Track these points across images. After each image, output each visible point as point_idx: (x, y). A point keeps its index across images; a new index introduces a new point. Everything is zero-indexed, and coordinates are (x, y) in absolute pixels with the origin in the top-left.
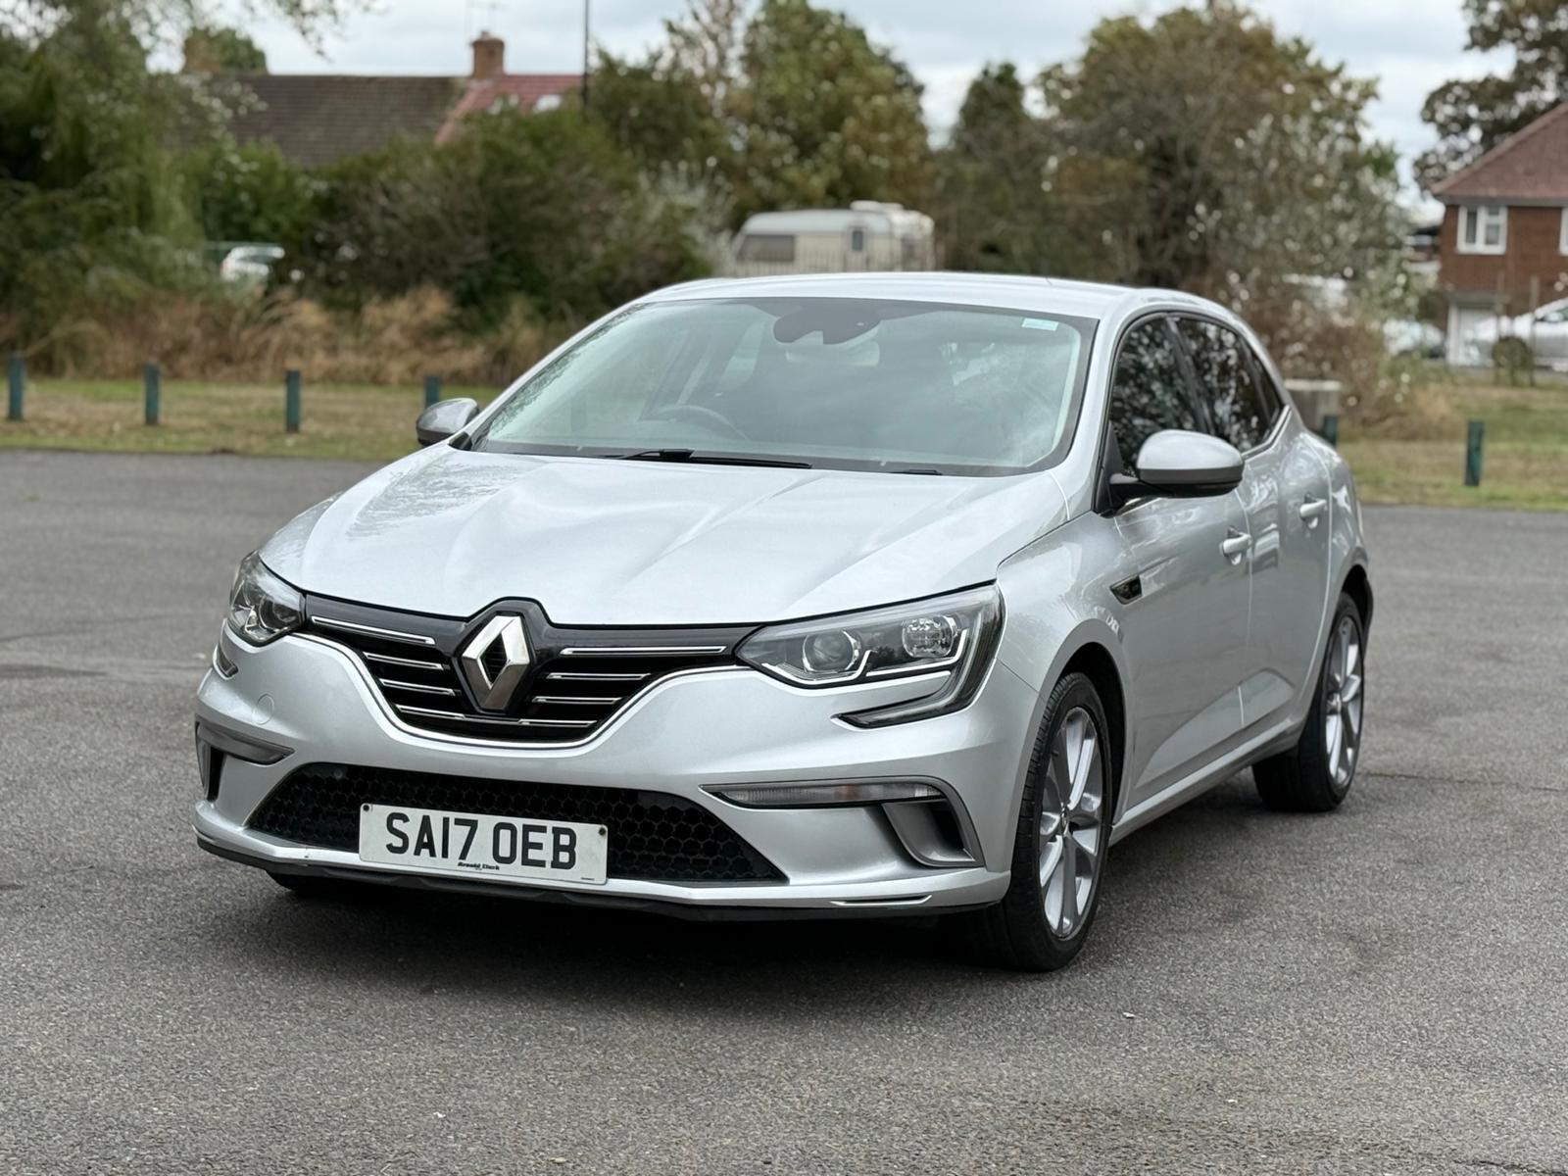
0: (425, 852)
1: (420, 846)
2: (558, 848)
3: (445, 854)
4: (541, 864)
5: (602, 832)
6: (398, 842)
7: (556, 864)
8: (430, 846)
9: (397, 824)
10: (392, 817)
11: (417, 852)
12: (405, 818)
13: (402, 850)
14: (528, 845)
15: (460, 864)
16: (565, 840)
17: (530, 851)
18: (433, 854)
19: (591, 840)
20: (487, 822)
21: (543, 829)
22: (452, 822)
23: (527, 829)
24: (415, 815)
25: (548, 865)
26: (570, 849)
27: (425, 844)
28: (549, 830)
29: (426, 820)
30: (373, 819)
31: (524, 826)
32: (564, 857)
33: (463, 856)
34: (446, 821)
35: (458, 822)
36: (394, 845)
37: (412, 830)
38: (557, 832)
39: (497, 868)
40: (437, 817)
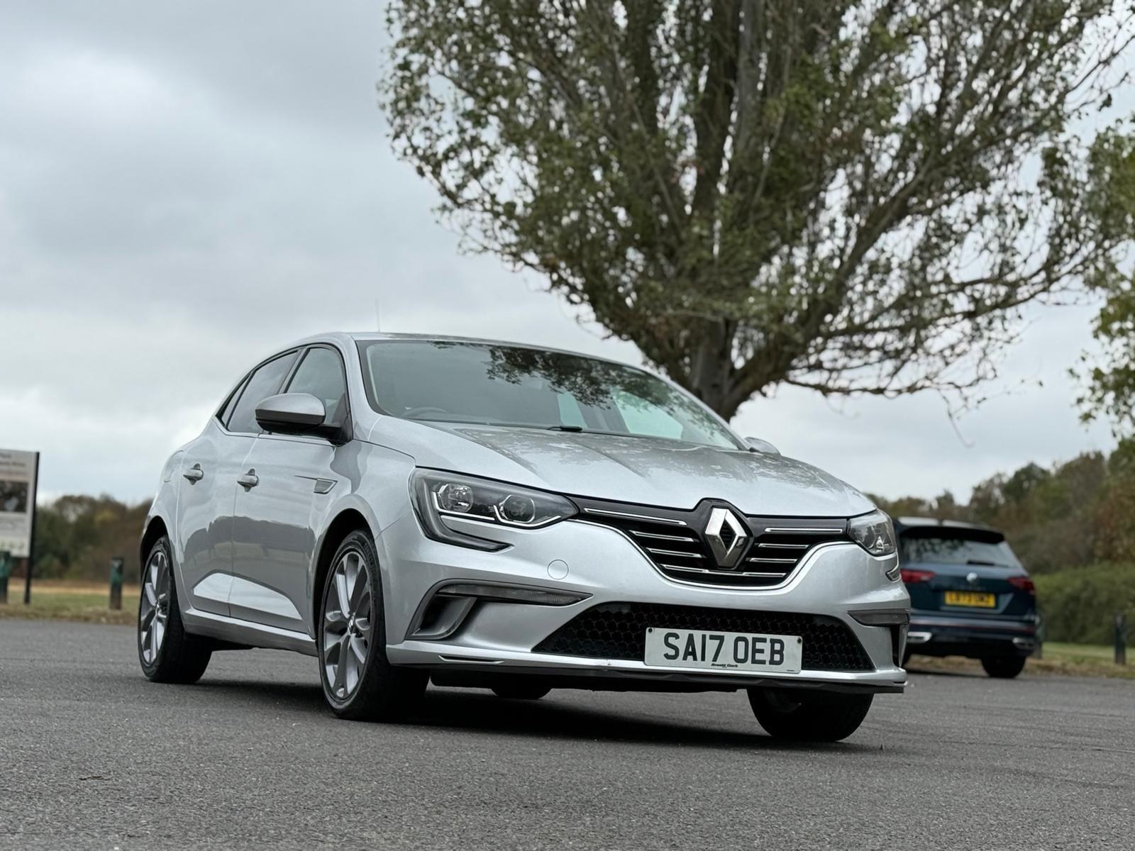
0: (690, 658)
1: (687, 654)
2: (773, 652)
3: (703, 659)
4: (763, 662)
5: (799, 641)
6: (672, 652)
7: (772, 662)
8: (693, 654)
9: (671, 640)
10: (669, 635)
11: (685, 658)
12: (677, 636)
13: (675, 657)
14: (755, 651)
15: (713, 665)
16: (777, 647)
17: (757, 654)
18: (695, 659)
19: (792, 645)
20: (730, 637)
21: (764, 640)
22: (708, 638)
23: (755, 640)
24: (684, 634)
25: (767, 663)
26: (781, 652)
27: (690, 652)
28: (768, 641)
29: (691, 637)
30: (655, 638)
31: (753, 638)
32: (777, 657)
33: (715, 659)
34: (704, 637)
35: (712, 637)
36: (670, 654)
37: (681, 644)
38: (773, 642)
39: (736, 666)
40: (698, 635)
